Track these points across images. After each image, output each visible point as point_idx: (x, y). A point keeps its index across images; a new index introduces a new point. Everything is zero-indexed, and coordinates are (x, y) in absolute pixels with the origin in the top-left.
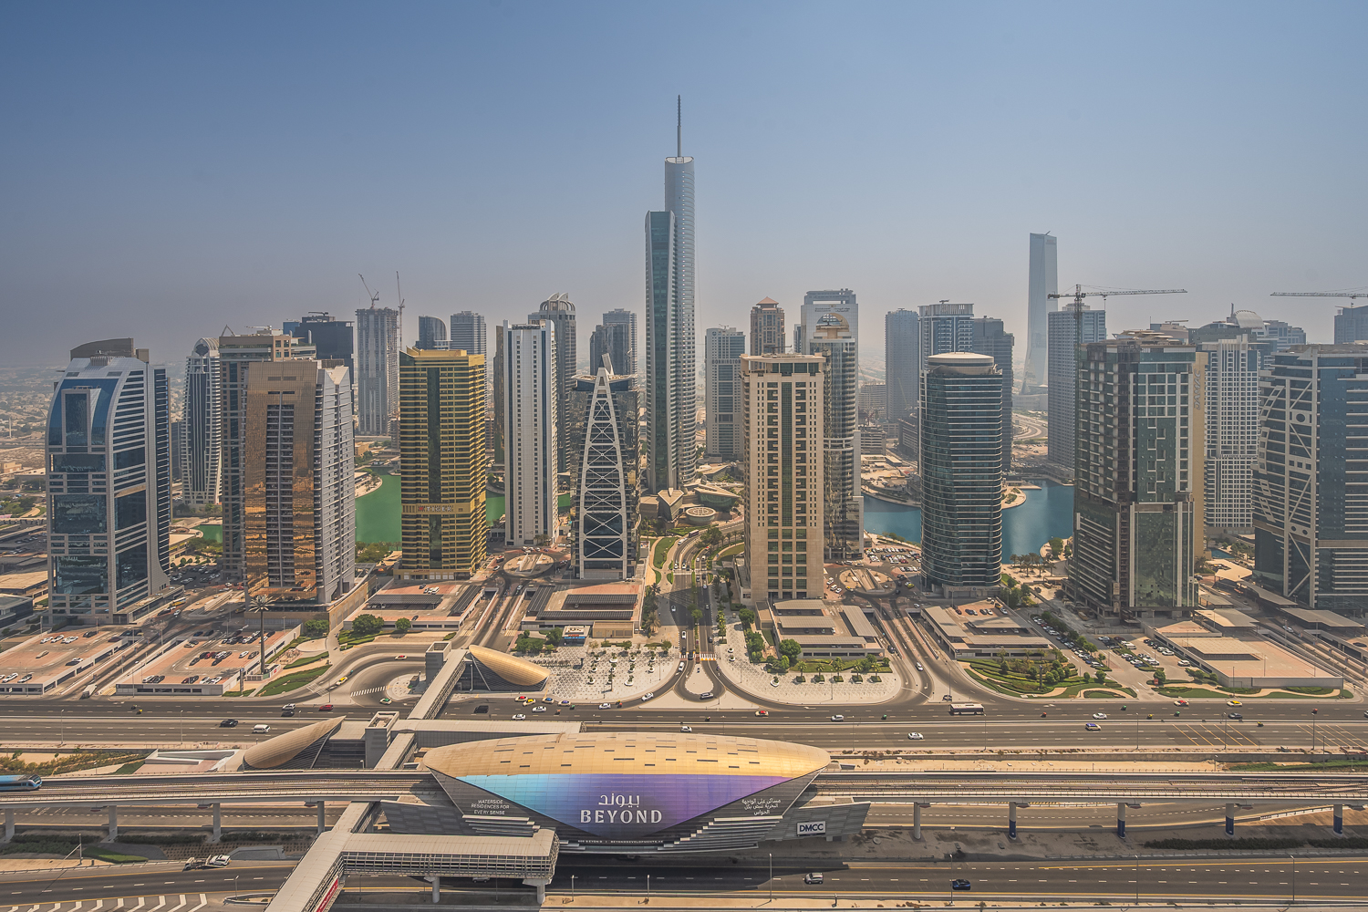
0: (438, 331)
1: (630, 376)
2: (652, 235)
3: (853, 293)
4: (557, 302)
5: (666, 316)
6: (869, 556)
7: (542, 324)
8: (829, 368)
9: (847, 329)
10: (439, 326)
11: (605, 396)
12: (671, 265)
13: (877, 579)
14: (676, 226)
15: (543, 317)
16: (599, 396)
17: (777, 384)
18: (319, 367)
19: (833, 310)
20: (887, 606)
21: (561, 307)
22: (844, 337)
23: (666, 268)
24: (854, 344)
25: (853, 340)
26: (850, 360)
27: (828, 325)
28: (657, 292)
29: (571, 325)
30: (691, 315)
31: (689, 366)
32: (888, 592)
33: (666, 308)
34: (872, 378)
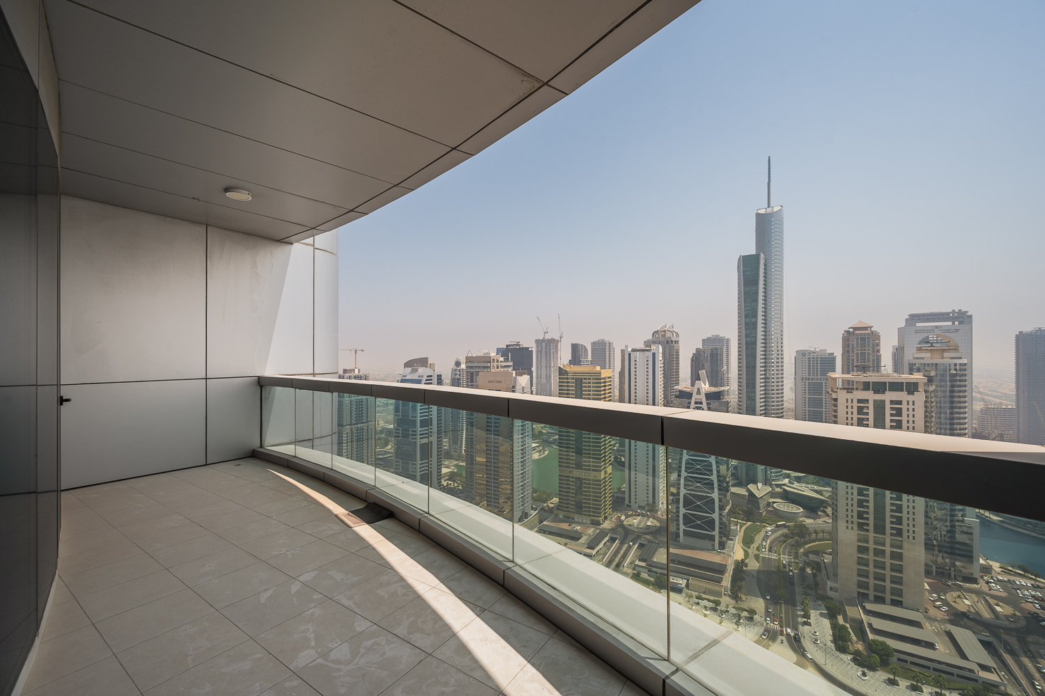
0: (583, 353)
1: (722, 388)
2: (744, 275)
3: (969, 314)
4: (665, 331)
5: (756, 340)
6: (988, 583)
7: (653, 347)
8: (932, 388)
9: (956, 349)
10: (583, 349)
11: (701, 403)
12: (761, 297)
13: (998, 609)
14: (765, 265)
15: (654, 342)
16: (696, 403)
17: (868, 400)
18: (514, 375)
19: (937, 332)
20: (1013, 641)
21: (668, 334)
22: (952, 358)
23: (756, 300)
24: (965, 364)
25: (964, 361)
26: (960, 381)
27: (932, 346)
28: (748, 320)
29: (675, 348)
30: (780, 339)
31: (778, 382)
32: (1013, 626)
33: (756, 333)
34: (998, 401)
